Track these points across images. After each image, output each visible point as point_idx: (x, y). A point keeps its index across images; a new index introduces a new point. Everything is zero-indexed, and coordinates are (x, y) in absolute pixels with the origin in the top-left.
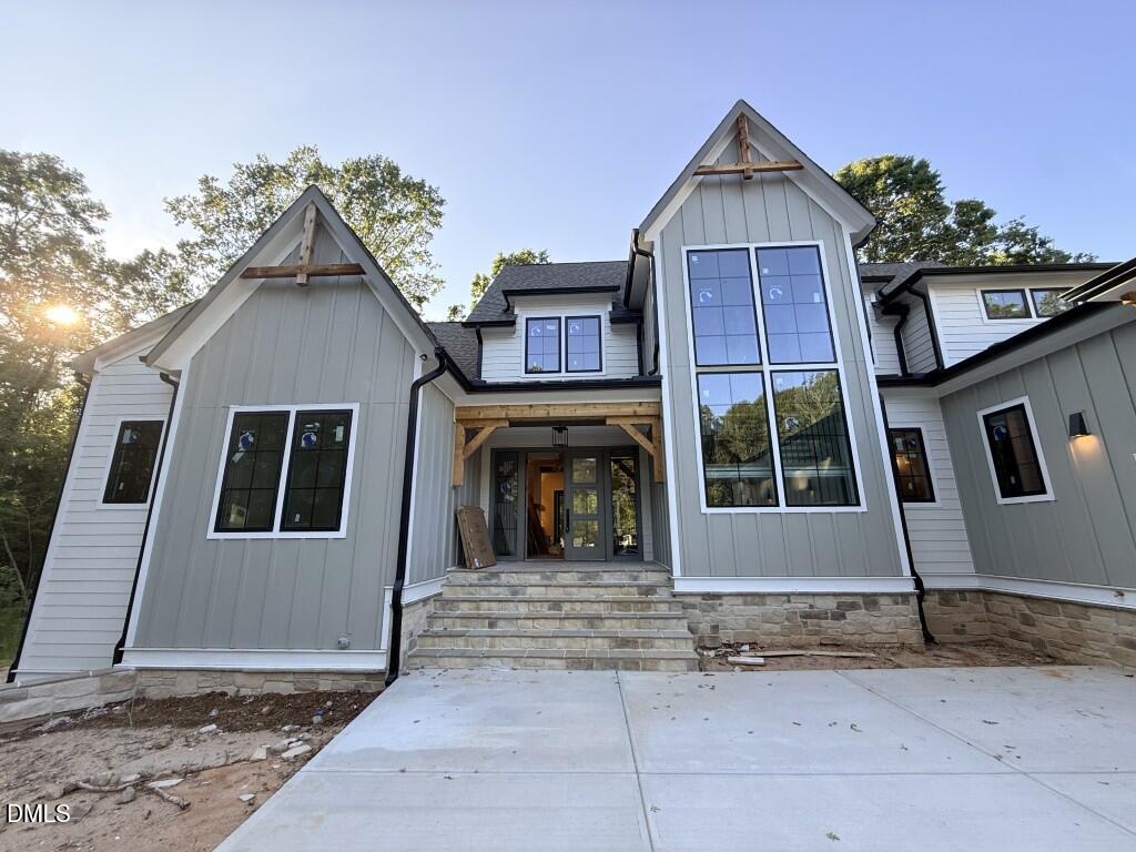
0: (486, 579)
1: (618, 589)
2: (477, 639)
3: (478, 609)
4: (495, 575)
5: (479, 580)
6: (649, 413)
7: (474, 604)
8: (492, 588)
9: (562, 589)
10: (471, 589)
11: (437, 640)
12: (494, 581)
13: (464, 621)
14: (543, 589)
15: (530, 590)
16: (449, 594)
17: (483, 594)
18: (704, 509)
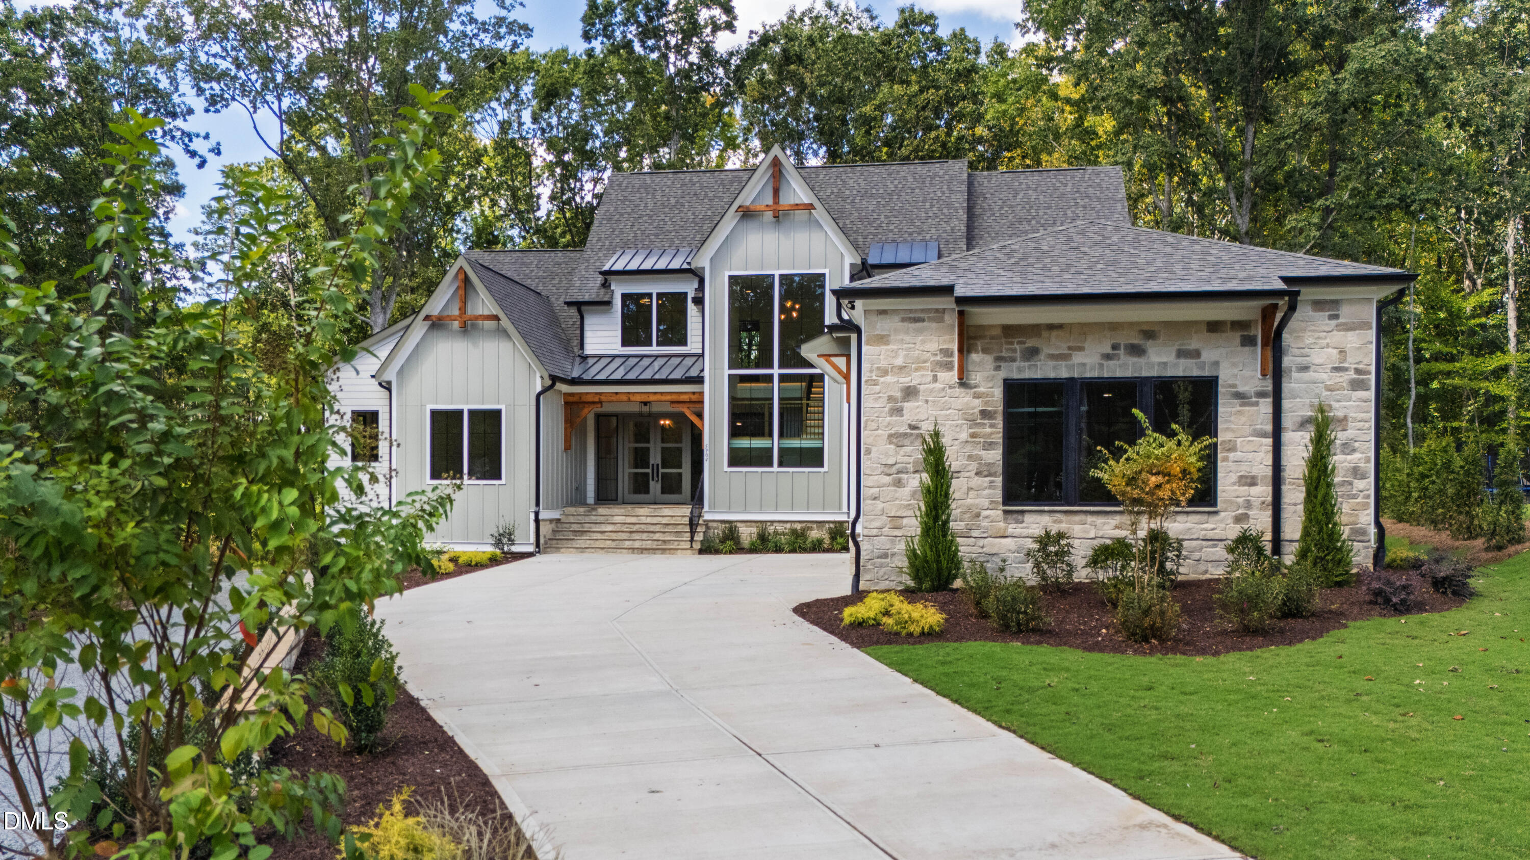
0: (589, 511)
1: (670, 518)
2: (585, 541)
4: (595, 509)
5: (585, 512)
6: (696, 400)
7: (582, 525)
8: (593, 517)
9: (636, 517)
10: (579, 517)
11: (561, 541)
12: (594, 513)
13: (574, 533)
14: (625, 518)
15: (616, 518)
16: (564, 519)
17: (587, 519)
18: (726, 468)
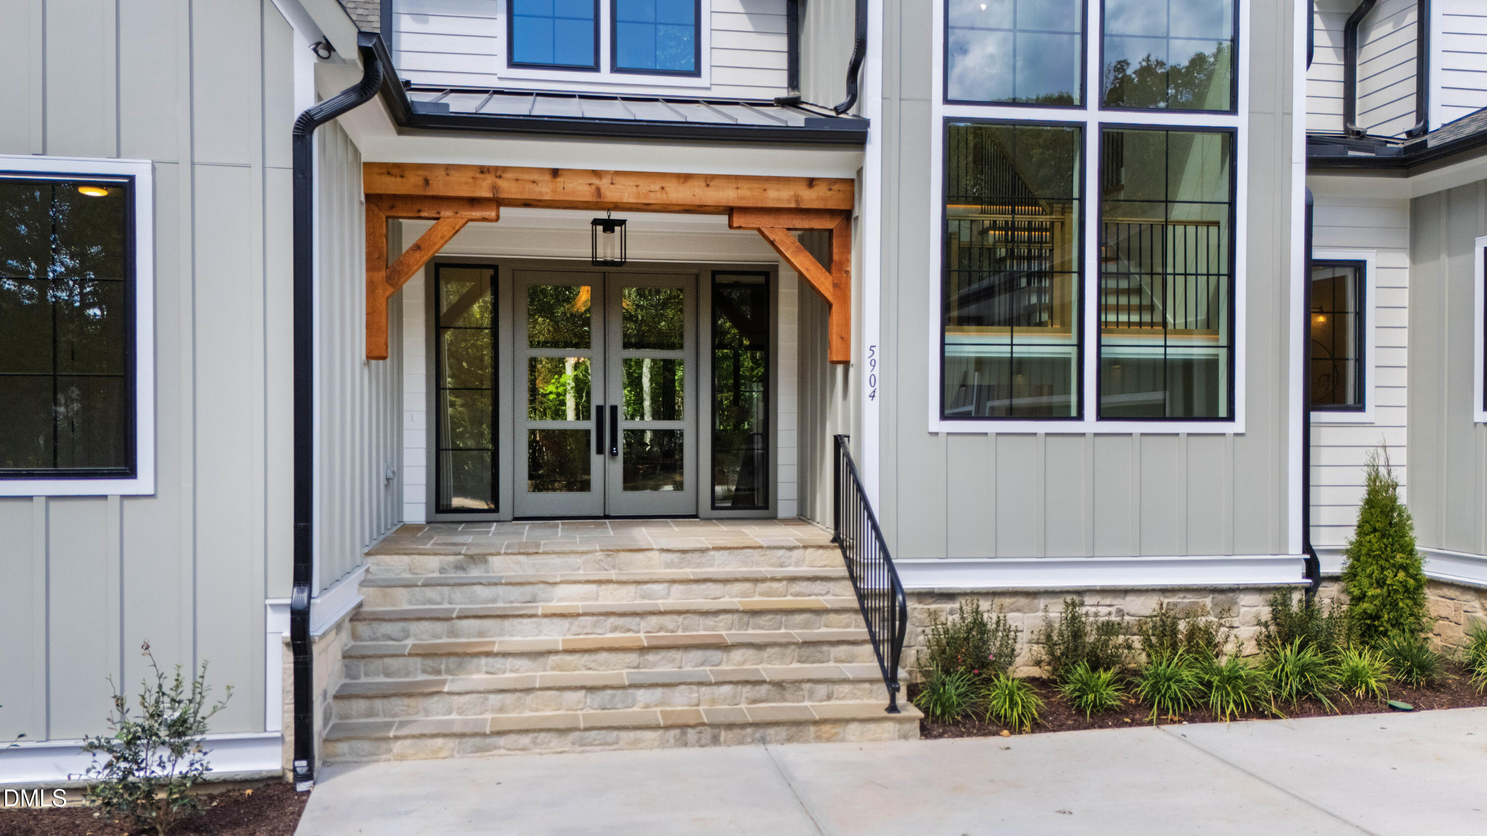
0: (459, 567)
1: (748, 585)
2: (467, 698)
3: (453, 633)
4: (479, 559)
5: (442, 570)
6: (831, 205)
7: (446, 625)
8: (478, 589)
9: (632, 588)
10: (430, 593)
11: (378, 704)
12: (475, 572)
13: (429, 662)
14: (593, 587)
15: (562, 590)
16: (376, 603)
17: (459, 600)
18: (935, 424)
